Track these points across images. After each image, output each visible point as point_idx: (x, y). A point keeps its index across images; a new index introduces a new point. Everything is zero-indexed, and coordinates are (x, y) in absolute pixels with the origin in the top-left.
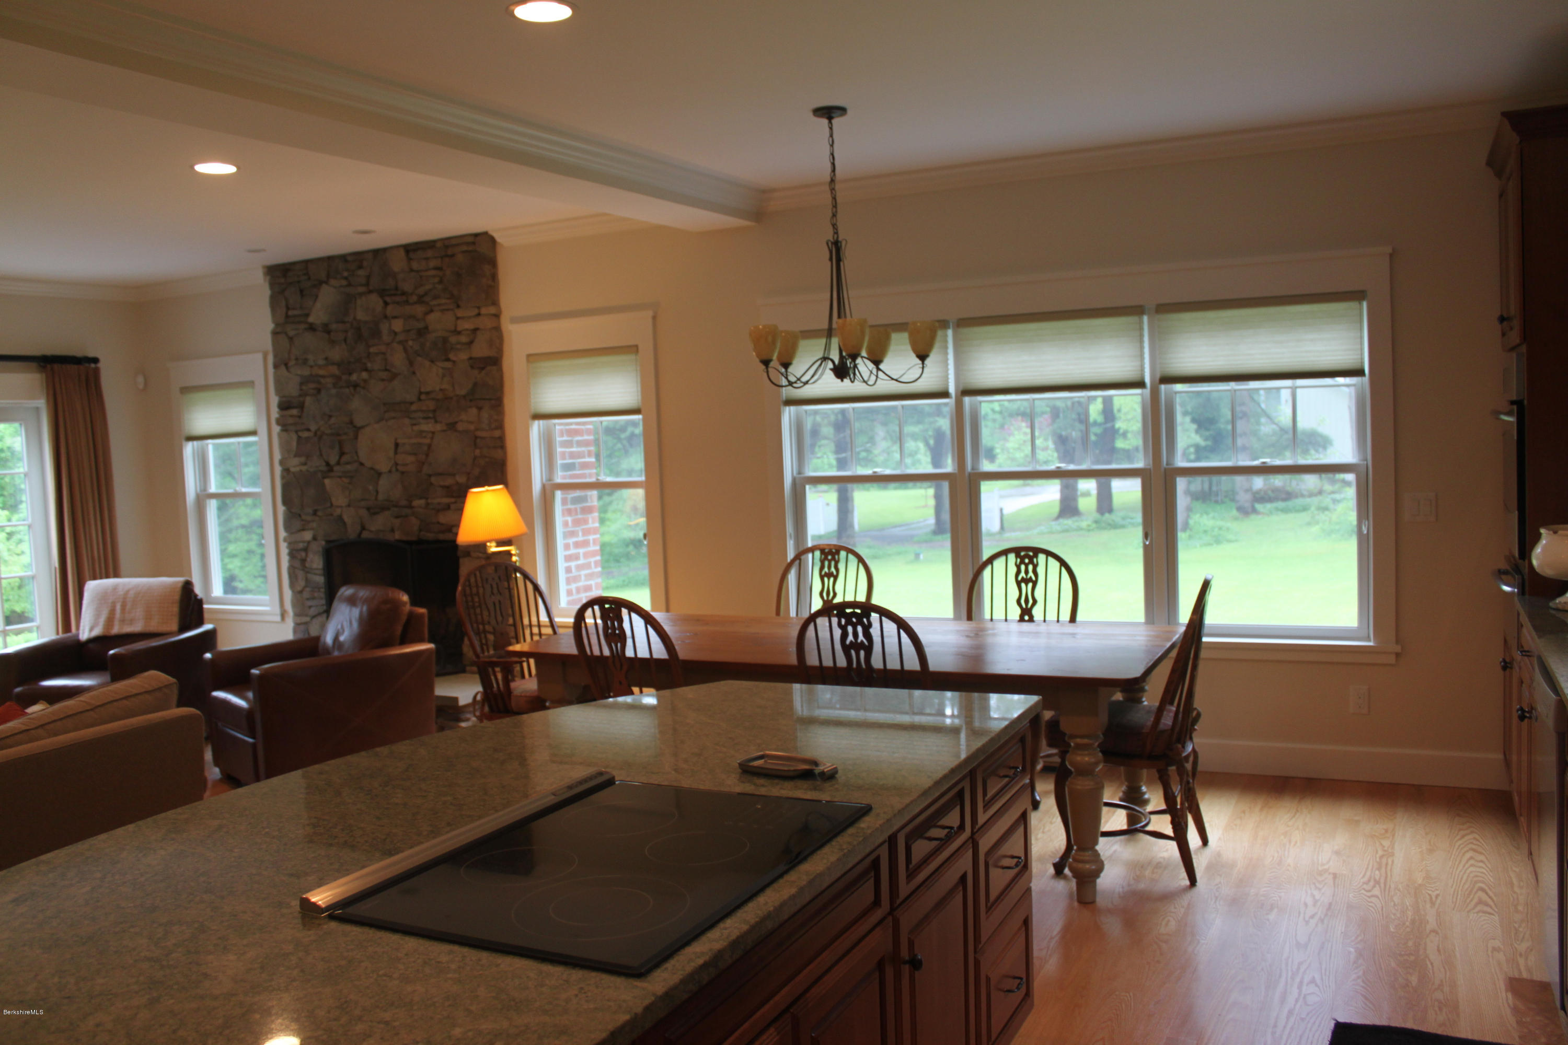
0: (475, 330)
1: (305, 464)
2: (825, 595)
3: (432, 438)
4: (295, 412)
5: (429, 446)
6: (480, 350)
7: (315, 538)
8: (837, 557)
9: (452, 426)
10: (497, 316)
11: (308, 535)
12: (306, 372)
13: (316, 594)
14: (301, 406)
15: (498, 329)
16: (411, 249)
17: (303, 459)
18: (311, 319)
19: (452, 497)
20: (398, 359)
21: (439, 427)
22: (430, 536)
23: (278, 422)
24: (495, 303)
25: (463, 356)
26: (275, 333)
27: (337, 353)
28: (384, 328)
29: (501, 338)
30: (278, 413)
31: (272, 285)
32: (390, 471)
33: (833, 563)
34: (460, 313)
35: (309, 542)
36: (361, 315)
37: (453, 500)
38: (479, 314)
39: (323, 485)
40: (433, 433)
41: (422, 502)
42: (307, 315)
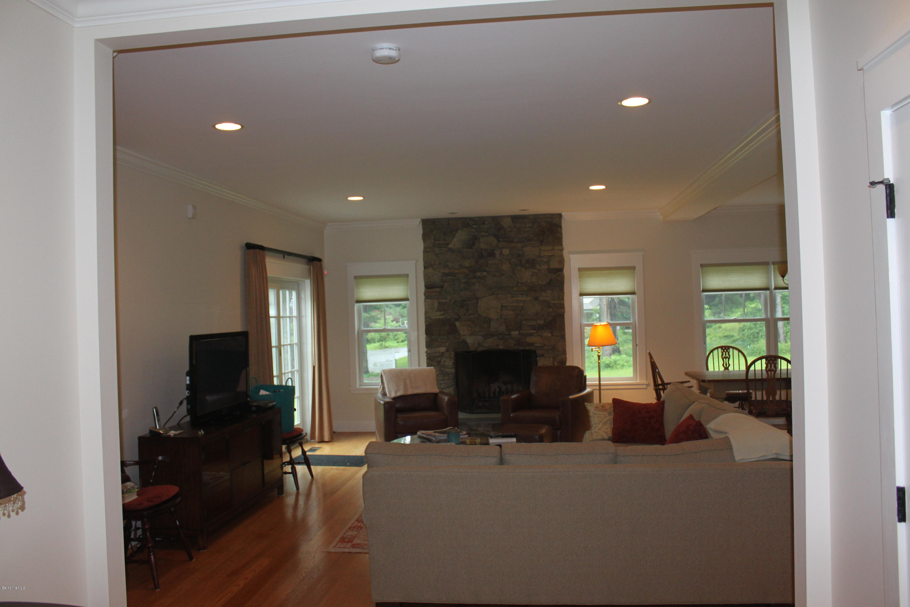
0: (550, 256)
1: (443, 315)
2: (725, 365)
3: (524, 304)
4: (438, 290)
5: (522, 307)
6: (554, 265)
7: (447, 351)
8: (728, 350)
9: (536, 299)
10: (562, 250)
11: (443, 349)
12: (447, 271)
13: (446, 378)
14: (442, 287)
15: (562, 256)
16: (515, 218)
17: (442, 312)
18: (450, 246)
19: (535, 330)
20: (506, 267)
21: (529, 298)
22: (521, 348)
23: (425, 294)
24: (561, 244)
25: (545, 267)
26: (425, 251)
27: (467, 263)
28: (497, 253)
29: (564, 260)
30: (425, 290)
31: (424, 229)
32: (498, 319)
33: (727, 353)
34: (543, 248)
35: (443, 353)
36: (483, 246)
37: (536, 331)
38: (553, 249)
39: (455, 325)
40: (525, 301)
41: (517, 332)
42: (448, 244)
